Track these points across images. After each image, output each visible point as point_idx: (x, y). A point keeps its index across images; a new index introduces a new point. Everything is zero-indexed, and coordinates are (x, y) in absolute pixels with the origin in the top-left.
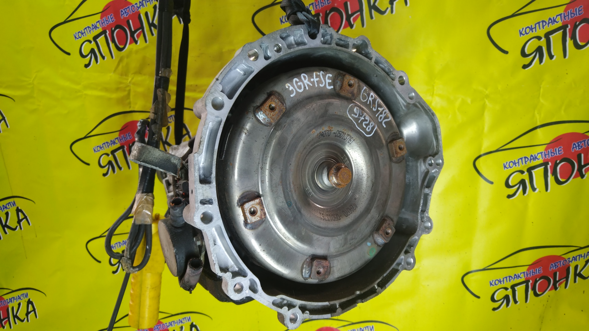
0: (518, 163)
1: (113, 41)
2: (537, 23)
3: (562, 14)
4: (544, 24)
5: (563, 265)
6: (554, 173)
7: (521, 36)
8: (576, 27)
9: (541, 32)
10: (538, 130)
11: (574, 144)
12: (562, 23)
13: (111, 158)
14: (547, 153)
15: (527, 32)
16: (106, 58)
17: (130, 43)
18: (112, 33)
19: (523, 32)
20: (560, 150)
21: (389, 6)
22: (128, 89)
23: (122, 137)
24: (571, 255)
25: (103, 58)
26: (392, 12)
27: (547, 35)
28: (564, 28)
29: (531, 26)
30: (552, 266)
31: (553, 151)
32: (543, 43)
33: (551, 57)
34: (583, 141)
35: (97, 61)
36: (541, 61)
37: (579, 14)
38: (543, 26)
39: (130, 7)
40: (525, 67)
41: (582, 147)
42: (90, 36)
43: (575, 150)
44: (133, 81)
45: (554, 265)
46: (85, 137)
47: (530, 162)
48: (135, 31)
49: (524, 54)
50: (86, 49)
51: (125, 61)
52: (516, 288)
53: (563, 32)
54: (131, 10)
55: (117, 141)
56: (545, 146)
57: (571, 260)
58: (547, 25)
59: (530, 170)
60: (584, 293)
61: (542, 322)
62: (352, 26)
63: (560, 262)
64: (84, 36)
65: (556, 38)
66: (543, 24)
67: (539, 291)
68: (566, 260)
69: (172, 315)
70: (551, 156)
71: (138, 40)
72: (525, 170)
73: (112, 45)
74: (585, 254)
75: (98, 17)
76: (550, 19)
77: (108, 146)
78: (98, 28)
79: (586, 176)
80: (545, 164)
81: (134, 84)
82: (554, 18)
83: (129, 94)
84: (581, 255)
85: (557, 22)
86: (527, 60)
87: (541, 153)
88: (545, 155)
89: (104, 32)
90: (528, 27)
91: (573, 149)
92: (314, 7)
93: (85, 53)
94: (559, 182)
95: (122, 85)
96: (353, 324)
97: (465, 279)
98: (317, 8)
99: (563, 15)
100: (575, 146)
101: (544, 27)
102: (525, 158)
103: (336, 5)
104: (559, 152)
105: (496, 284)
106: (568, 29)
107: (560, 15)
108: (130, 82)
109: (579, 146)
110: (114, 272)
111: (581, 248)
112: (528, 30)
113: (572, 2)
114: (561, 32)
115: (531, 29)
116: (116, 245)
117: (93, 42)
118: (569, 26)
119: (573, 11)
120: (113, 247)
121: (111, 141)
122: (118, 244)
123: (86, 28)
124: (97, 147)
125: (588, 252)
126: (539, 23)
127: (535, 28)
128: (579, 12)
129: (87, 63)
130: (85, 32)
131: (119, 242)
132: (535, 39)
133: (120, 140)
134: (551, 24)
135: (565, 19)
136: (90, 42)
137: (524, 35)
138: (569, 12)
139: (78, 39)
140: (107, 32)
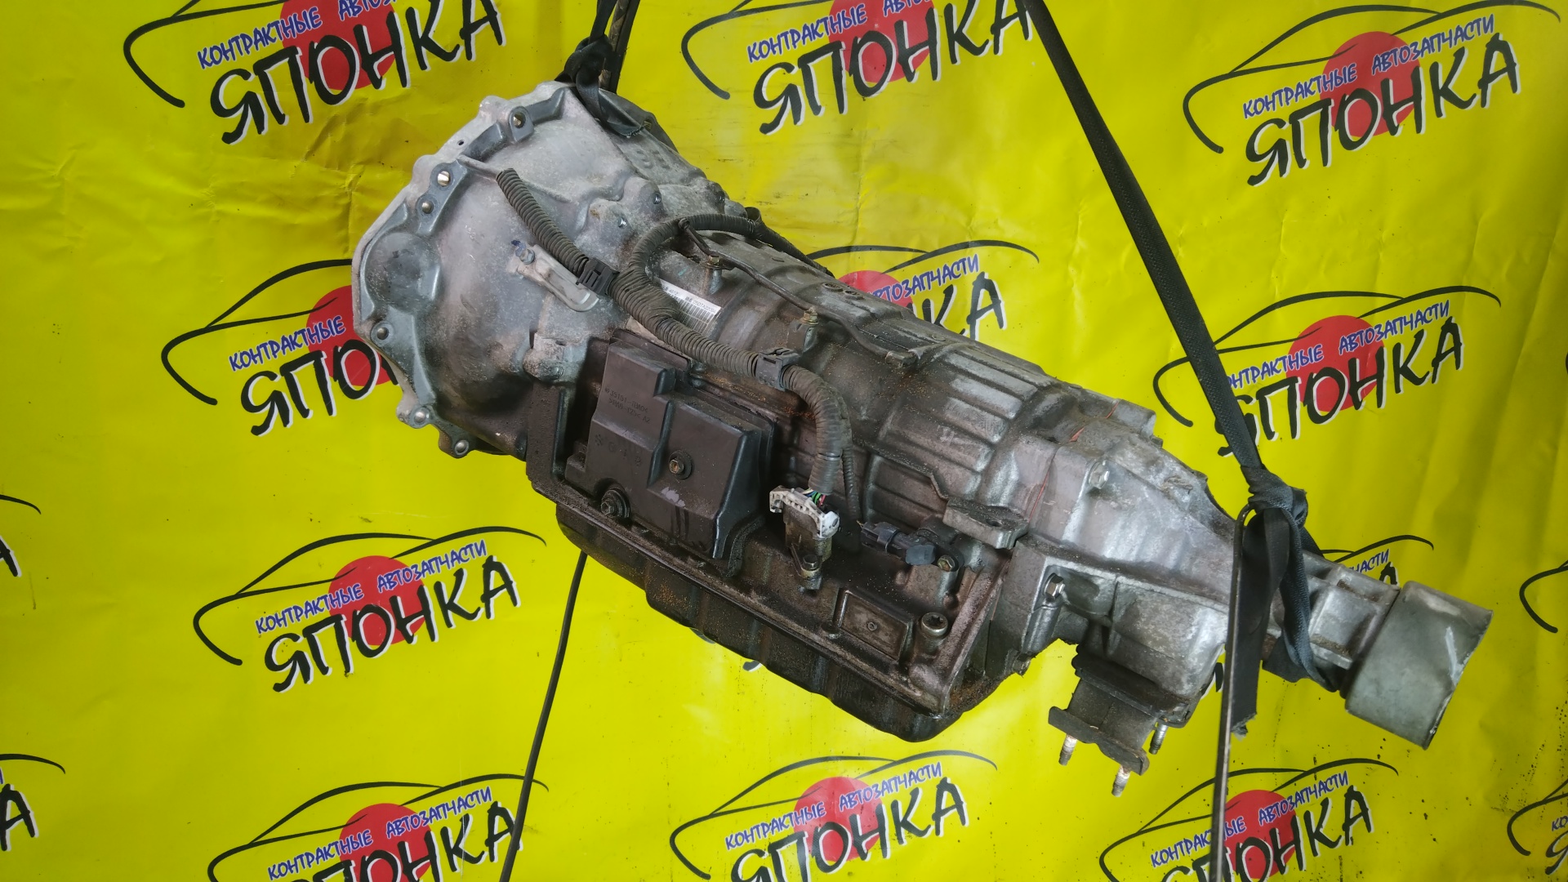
0: (1240, 379)
1: (314, 76)
2: (1277, 93)
3: (1320, 77)
4: (1289, 94)
6: (1307, 400)
7: (1246, 117)
8: (1342, 105)
9: (1283, 111)
10: (1277, 311)
11: (1344, 340)
12: (1321, 96)
13: (280, 384)
14: (1293, 358)
15: (1259, 110)
16: (287, 118)
17: (359, 86)
18: (312, 55)
19: (1251, 110)
20: (1317, 351)
21: (991, 37)
22: (344, 201)
23: (316, 327)
25: (280, 118)
26: (996, 50)
27: (1295, 117)
28: (1323, 104)
29: (1266, 97)
31: (1305, 353)
32: (1286, 132)
33: (1301, 162)
34: (1358, 333)
35: (260, 127)
36: (1282, 170)
37: (1350, 80)
38: (1287, 100)
40: (1253, 180)
41: (1356, 344)
42: (247, 61)
43: (1344, 351)
44: (361, 181)
46: (210, 329)
47: (1263, 378)
48: (376, 56)
49: (1252, 155)
50: (232, 93)
51: (342, 130)
53: (1322, 113)
54: (367, 1)
55: (300, 339)
56: (1290, 345)
58: (1294, 97)
59: (1262, 394)
61: (1279, 720)
62: (910, 76)
64: (227, 58)
65: (1309, 124)
66: (1287, 95)
69: (442, 790)
70: (1302, 363)
71: (381, 78)
72: (1253, 395)
73: (308, 88)
74: (1358, 566)
75: (274, 13)
76: (1299, 85)
77: (274, 353)
78: (273, 41)
79: (1363, 404)
80: (1290, 381)
81: (362, 190)
82: (1306, 84)
83: (345, 216)
85: (1312, 93)
86: (1257, 167)
87: (1283, 358)
88: (1291, 363)
89: (288, 52)
90: (1260, 100)
91: (1341, 349)
92: (829, 27)
93: (225, 103)
94: (1316, 419)
95: (326, 193)
96: (895, 763)
98: (834, 30)
99: (1321, 79)
100: (1344, 344)
101: (1289, 101)
102: (1253, 369)
103: (877, 26)
104: (1316, 355)
106: (1330, 108)
107: (1317, 78)
108: (350, 185)
109: (1351, 343)
110: (279, 687)
111: (1353, 554)
112: (1259, 105)
113: (1338, 54)
114: (1318, 113)
115: (1266, 104)
116: (287, 614)
117: (253, 77)
118: (1332, 101)
119: (1340, 73)
120: (277, 620)
121: (284, 339)
122: (293, 611)
123: (236, 39)
124: (242, 354)
125: (1365, 562)
126: (1279, 92)
127: (1273, 101)
128: (1349, 74)
129: (231, 129)
130: (231, 49)
131: (296, 608)
132: (1272, 124)
133: (311, 337)
134: (1300, 96)
135: (1326, 88)
136: (245, 75)
137: (1252, 115)
138: (1331, 74)
139: (209, 65)
140: (297, 53)
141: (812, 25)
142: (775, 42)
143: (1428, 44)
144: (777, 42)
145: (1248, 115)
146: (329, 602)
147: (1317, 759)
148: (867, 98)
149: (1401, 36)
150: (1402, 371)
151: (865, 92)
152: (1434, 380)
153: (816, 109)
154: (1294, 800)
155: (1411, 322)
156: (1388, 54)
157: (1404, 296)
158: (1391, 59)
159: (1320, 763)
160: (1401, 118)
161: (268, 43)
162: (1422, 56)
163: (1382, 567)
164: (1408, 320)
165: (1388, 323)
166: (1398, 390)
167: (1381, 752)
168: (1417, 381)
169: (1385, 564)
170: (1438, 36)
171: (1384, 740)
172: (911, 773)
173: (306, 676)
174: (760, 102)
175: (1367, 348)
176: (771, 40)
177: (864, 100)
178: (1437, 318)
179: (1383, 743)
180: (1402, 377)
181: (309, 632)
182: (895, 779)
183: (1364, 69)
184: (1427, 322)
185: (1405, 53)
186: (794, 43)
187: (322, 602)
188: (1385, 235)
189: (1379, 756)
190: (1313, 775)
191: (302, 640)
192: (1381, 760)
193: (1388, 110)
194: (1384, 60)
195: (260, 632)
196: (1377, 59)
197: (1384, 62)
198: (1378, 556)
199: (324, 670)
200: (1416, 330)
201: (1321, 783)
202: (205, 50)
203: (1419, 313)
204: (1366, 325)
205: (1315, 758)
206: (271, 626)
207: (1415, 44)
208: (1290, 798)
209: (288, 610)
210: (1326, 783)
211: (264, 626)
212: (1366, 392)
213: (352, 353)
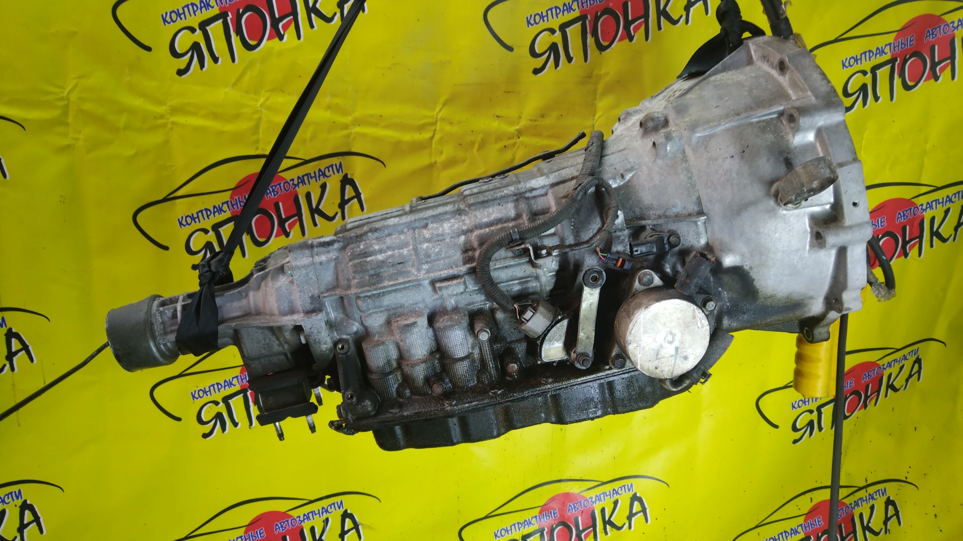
1: (239, 32)
2: (863, 53)
3: (891, 43)
4: (871, 54)
5: (877, 374)
7: (843, 69)
8: (905, 61)
9: (867, 65)
11: (899, 213)
12: (892, 55)
13: (211, 237)
15: (851, 64)
16: (220, 60)
17: (269, 39)
18: (239, 17)
19: (847, 64)
20: (882, 221)
21: (684, 13)
22: (256, 116)
23: (236, 199)
24: (885, 361)
25: (215, 60)
26: (687, 22)
27: (874, 69)
28: (892, 61)
29: (857, 56)
30: (865, 376)
31: (875, 222)
32: (868, 79)
33: (876, 98)
34: (909, 209)
35: (202, 65)
36: (865, 103)
37: (910, 45)
38: (870, 58)
40: (846, 110)
41: (907, 217)
42: (194, 21)
43: (900, 220)
44: (268, 103)
45: (867, 375)
46: (164, 200)
49: (846, 94)
50: (184, 42)
51: (258, 67)
52: (823, 410)
53: (891, 67)
55: (225, 207)
57: (885, 367)
58: (874, 56)
60: (893, 411)
61: (846, 455)
62: (631, 39)
63: (874, 370)
64: (181, 19)
65: (883, 74)
67: (847, 412)
68: (880, 368)
69: (311, 502)
71: (284, 34)
73: (235, 40)
74: (900, 358)
76: (878, 49)
77: (208, 216)
78: (212, 7)
79: (910, 255)
81: (269, 109)
82: (882, 47)
83: (257, 127)
84: (897, 359)
85: (886, 54)
86: (849, 102)
89: (223, 15)
90: (853, 57)
91: (897, 220)
92: (580, 5)
93: (179, 49)
95: (245, 110)
96: (604, 483)
97: (760, 403)
98: (583, 7)
99: (892, 45)
100: (899, 216)
101: (871, 59)
103: (611, 4)
104: (881, 223)
105: (799, 407)
106: (897, 63)
107: (890, 44)
108: (261, 105)
109: (904, 216)
110: (205, 436)
111: (898, 350)
112: (852, 61)
113: (904, 28)
114: (888, 67)
115: (856, 60)
116: (212, 388)
117: (198, 32)
118: (898, 59)
119: (904, 41)
120: (205, 392)
121: (215, 207)
122: (216, 386)
123: (187, 6)
124: (186, 217)
125: (904, 356)
126: (865, 53)
127: (861, 59)
128: (910, 42)
129: (183, 66)
130: (184, 13)
131: (218, 384)
132: (859, 74)
133: (233, 206)
134: (878, 55)
135: (895, 51)
136: (193, 30)
137: (847, 67)
138: (899, 41)
139: (169, 23)
140: (228, 16)
141: (569, 3)
142: (545, 14)
144: (546, 14)
145: (845, 68)
146: (240, 380)
147: (867, 480)
148: (603, 53)
149: (944, 17)
150: (935, 234)
151: (601, 48)
152: (954, 240)
153: (570, 59)
154: (853, 506)
155: (943, 202)
156: (936, 29)
157: (939, 186)
158: (937, 32)
159: (869, 482)
160: (942, 70)
161: (209, 9)
162: (957, 30)
163: (914, 358)
164: (941, 201)
165: (928, 203)
166: (932, 246)
167: (907, 475)
168: (944, 240)
169: (916, 356)
171: (910, 467)
172: (614, 490)
173: (224, 428)
174: (533, 53)
175: (914, 219)
176: (542, 13)
177: (601, 54)
178: (959, 200)
179: (909, 470)
180: (935, 238)
181: (226, 400)
182: (603, 493)
183: (920, 39)
184: (953, 202)
185: (946, 29)
186: (557, 15)
187: (235, 380)
188: (928, 146)
189: (906, 478)
190: (864, 490)
191: (222, 404)
192: (907, 480)
193: (934, 65)
194: (933, 33)
195: (194, 400)
196: (929, 31)
197: (933, 34)
198: (912, 351)
199: (235, 424)
200: (945, 208)
201: (870, 495)
202: (166, 13)
203: (948, 197)
204: (914, 204)
205: (866, 479)
206: (201, 395)
207: (953, 22)
208: (851, 504)
209: (213, 385)
210: (873, 494)
211: (196, 395)
212: (912, 247)
213: (259, 217)
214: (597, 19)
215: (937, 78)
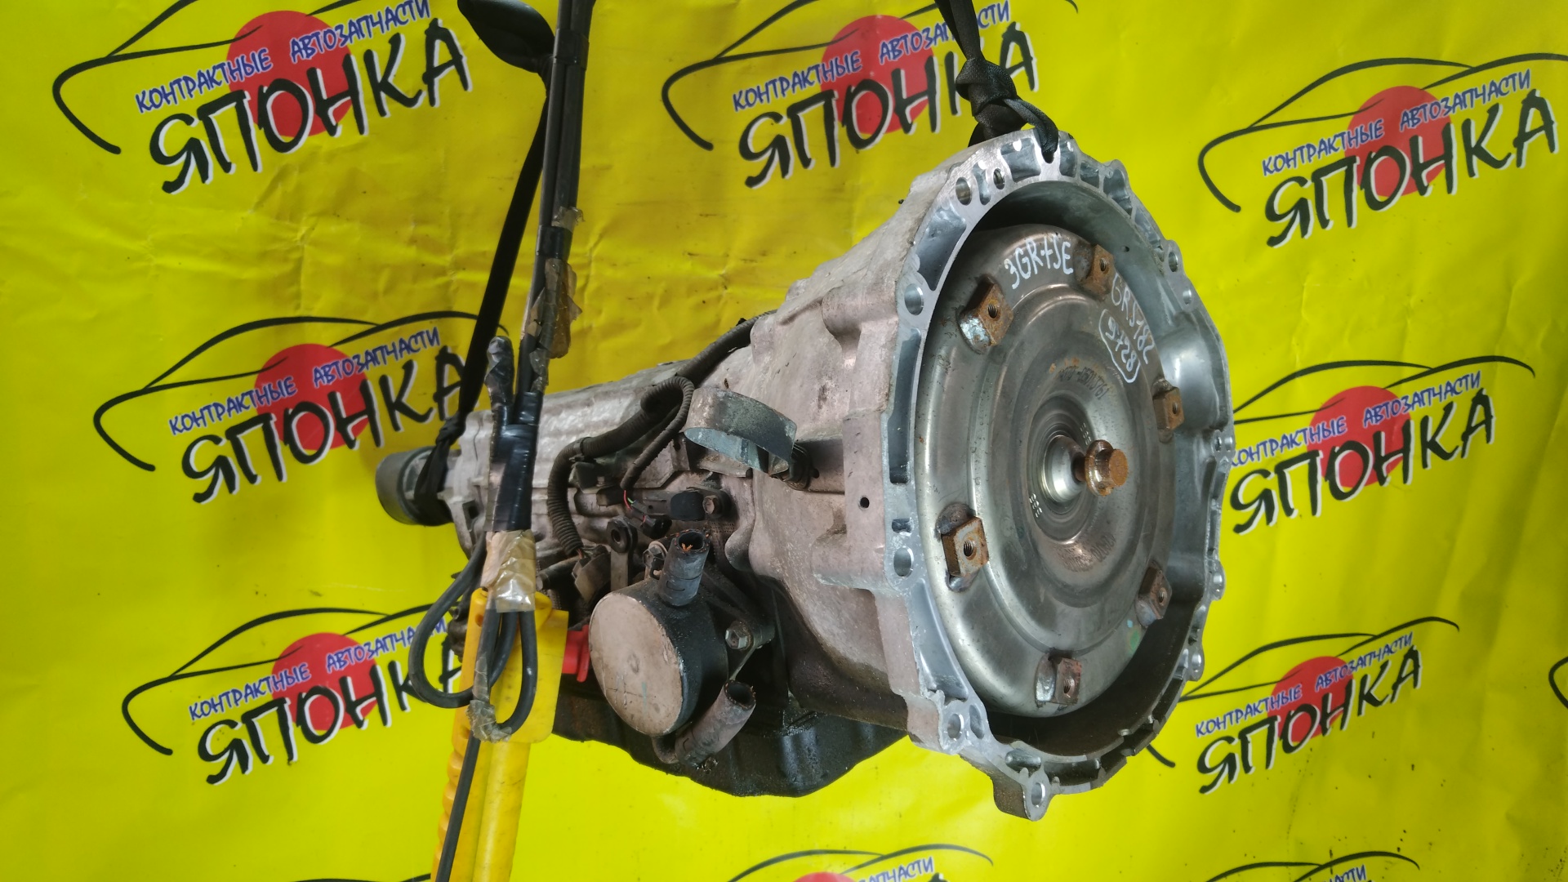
0: (1258, 452)
1: (263, 122)
2: (1298, 149)
3: (1344, 133)
4: (1312, 151)
5: (1341, 676)
6: (1329, 474)
7: (1265, 174)
8: (1369, 162)
9: (1305, 169)
10: (1298, 380)
11: (1369, 412)
12: (1346, 153)
13: (225, 448)
14: (1315, 430)
15: (1279, 167)
16: (233, 167)
17: (312, 133)
18: (261, 99)
19: (1271, 167)
20: (1340, 423)
22: (295, 255)
23: (265, 389)
24: (1355, 655)
25: (226, 166)
27: (1318, 175)
28: (1348, 162)
29: (1287, 154)
30: (1320, 681)
31: (1328, 426)
32: (1309, 191)
33: (1324, 223)
34: (1384, 405)
35: (204, 175)
36: (1304, 231)
37: (1376, 137)
38: (1310, 156)
39: (321, 35)
40: (1273, 241)
41: (1381, 417)
42: (190, 105)
43: (1369, 423)
44: (313, 235)
45: (1324, 679)
46: (147, 390)
47: (1282, 451)
48: (332, 100)
49: (1272, 215)
50: (173, 139)
51: (294, 179)
52: (1249, 736)
53: (1346, 171)
54: (322, 41)
55: (247, 401)
56: (1312, 416)
57: (1354, 665)
58: (1316, 154)
59: (1280, 468)
60: (1373, 737)
61: (1294, 811)
62: (907, 128)
63: (1335, 671)
64: (168, 102)
65: (1333, 182)
66: (1309, 152)
67: (1293, 740)
68: (1346, 666)
70: (1324, 436)
71: (337, 125)
72: (1271, 469)
73: (257, 134)
74: (1380, 650)
75: (221, 54)
76: (1322, 142)
77: (219, 416)
78: (219, 84)
79: (1388, 480)
80: (1311, 455)
81: (316, 243)
82: (1329, 140)
83: (297, 270)
84: (1374, 652)
85: (1336, 150)
86: (1277, 228)
87: (1304, 431)
88: (1312, 435)
89: (235, 96)
90: (1281, 156)
91: (1365, 421)
92: (821, 74)
93: (166, 150)
94: (1338, 495)
95: (276, 246)
96: (883, 858)
98: (826, 78)
99: (1346, 136)
100: (1368, 416)
101: (1312, 158)
102: (1272, 441)
103: (872, 74)
104: (1338, 427)
105: (1208, 731)
106: (1355, 166)
107: (1342, 135)
108: (302, 238)
109: (1376, 415)
110: (212, 779)
111: (1375, 638)
112: (1280, 162)
113: (1364, 109)
114: (1342, 171)
115: (1287, 161)
116: (224, 698)
117: (197, 122)
118: (1358, 159)
119: (1366, 129)
120: (213, 706)
121: (230, 401)
122: (231, 695)
123: (178, 81)
124: (183, 417)
125: (1387, 646)
126: (1301, 149)
127: (1294, 159)
128: (1375, 131)
129: (172, 178)
130: (173, 93)
131: (234, 691)
132: (1293, 183)
133: (260, 398)
134: (1323, 153)
135: (1351, 145)
136: (188, 120)
137: (1271, 172)
138: (1357, 130)
139: (149, 109)
140: (245, 97)
141: (803, 73)
142: (763, 89)
143: (1460, 100)
144: (765, 90)
145: (1267, 173)
146: (272, 684)
147: (1333, 852)
148: (862, 151)
149: (1431, 91)
150: (1430, 445)
151: (859, 144)
152: (1463, 454)
153: (806, 162)
155: (1440, 393)
156: (1418, 109)
157: (1434, 365)
158: (1420, 115)
159: (1336, 856)
160: (1431, 176)
161: (213, 87)
162: (1454, 112)
163: (1405, 650)
164: (1437, 391)
165: (1416, 395)
166: (1425, 465)
167: (1401, 845)
168: (1445, 456)
169: (1408, 647)
170: (1470, 91)
171: (1405, 831)
172: (901, 868)
173: (244, 766)
174: (746, 153)
175: (1393, 420)
176: (758, 88)
177: (858, 152)
178: (1467, 389)
179: (1403, 836)
180: (1429, 452)
181: (248, 718)
182: (883, 874)
183: (1392, 125)
184: (1457, 393)
185: (1435, 109)
186: (783, 91)
187: (264, 684)
188: (1413, 301)
189: (1399, 849)
190: (1328, 870)
191: (241, 726)
192: (1401, 853)
193: (1418, 169)
194: (1413, 116)
195: (193, 719)
196: (1406, 114)
197: (1413, 118)
198: (1400, 639)
199: (264, 758)
200: (1445, 402)
201: (1337, 878)
202: (144, 93)
203: (1448, 384)
204: (1392, 396)
205: (1331, 851)
206: (206, 711)
207: (1446, 99)
209: (226, 694)
210: (1343, 877)
211: (198, 712)
212: (1391, 467)
213: (304, 415)
214: (849, 97)
215: (1423, 190)
